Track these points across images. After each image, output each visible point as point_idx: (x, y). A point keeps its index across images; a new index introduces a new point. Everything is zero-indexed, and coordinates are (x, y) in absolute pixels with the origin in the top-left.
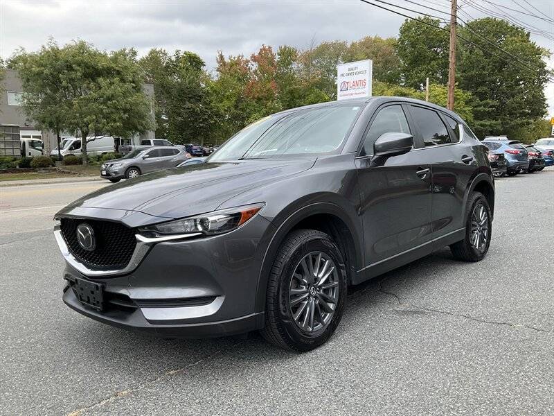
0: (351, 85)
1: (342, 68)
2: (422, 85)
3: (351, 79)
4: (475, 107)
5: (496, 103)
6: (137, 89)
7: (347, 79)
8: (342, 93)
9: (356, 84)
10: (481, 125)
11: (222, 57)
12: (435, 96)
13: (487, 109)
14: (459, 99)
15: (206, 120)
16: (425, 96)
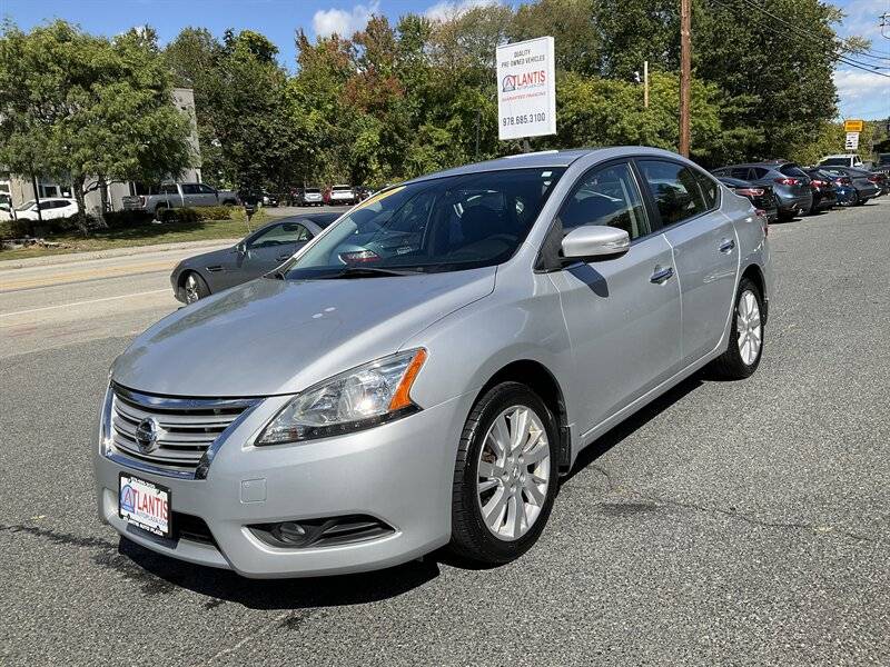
0: (521, 82)
1: (505, 53)
2: (637, 73)
3: (520, 71)
4: (722, 107)
5: (757, 98)
6: (162, 99)
7: (512, 70)
8: (505, 95)
9: (528, 79)
10: (734, 137)
11: (303, 39)
12: (660, 92)
13: (741, 110)
14: (698, 95)
15: (285, 145)
16: (643, 93)
